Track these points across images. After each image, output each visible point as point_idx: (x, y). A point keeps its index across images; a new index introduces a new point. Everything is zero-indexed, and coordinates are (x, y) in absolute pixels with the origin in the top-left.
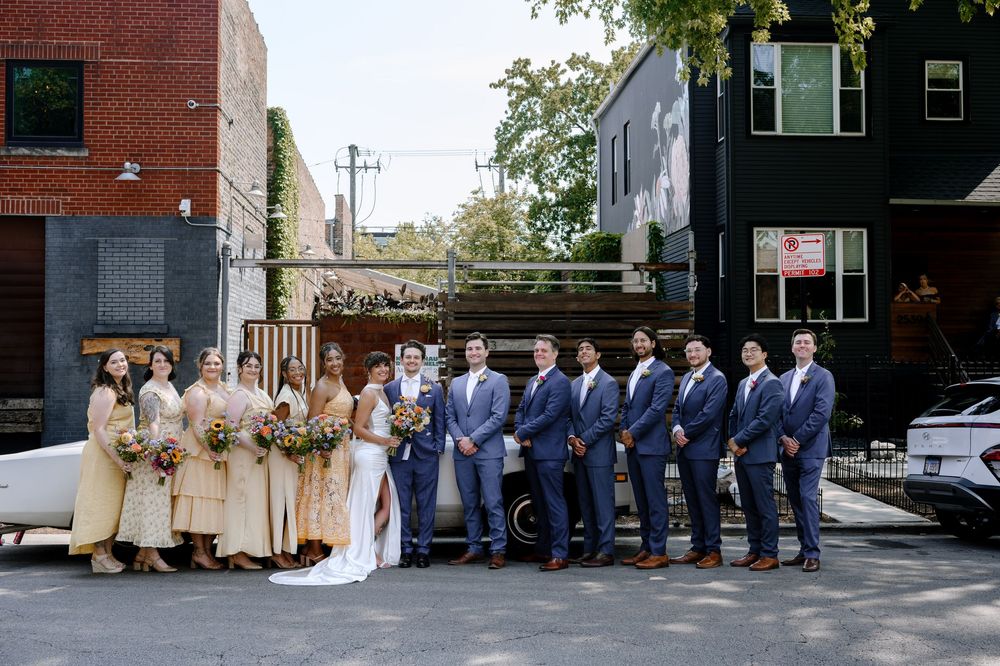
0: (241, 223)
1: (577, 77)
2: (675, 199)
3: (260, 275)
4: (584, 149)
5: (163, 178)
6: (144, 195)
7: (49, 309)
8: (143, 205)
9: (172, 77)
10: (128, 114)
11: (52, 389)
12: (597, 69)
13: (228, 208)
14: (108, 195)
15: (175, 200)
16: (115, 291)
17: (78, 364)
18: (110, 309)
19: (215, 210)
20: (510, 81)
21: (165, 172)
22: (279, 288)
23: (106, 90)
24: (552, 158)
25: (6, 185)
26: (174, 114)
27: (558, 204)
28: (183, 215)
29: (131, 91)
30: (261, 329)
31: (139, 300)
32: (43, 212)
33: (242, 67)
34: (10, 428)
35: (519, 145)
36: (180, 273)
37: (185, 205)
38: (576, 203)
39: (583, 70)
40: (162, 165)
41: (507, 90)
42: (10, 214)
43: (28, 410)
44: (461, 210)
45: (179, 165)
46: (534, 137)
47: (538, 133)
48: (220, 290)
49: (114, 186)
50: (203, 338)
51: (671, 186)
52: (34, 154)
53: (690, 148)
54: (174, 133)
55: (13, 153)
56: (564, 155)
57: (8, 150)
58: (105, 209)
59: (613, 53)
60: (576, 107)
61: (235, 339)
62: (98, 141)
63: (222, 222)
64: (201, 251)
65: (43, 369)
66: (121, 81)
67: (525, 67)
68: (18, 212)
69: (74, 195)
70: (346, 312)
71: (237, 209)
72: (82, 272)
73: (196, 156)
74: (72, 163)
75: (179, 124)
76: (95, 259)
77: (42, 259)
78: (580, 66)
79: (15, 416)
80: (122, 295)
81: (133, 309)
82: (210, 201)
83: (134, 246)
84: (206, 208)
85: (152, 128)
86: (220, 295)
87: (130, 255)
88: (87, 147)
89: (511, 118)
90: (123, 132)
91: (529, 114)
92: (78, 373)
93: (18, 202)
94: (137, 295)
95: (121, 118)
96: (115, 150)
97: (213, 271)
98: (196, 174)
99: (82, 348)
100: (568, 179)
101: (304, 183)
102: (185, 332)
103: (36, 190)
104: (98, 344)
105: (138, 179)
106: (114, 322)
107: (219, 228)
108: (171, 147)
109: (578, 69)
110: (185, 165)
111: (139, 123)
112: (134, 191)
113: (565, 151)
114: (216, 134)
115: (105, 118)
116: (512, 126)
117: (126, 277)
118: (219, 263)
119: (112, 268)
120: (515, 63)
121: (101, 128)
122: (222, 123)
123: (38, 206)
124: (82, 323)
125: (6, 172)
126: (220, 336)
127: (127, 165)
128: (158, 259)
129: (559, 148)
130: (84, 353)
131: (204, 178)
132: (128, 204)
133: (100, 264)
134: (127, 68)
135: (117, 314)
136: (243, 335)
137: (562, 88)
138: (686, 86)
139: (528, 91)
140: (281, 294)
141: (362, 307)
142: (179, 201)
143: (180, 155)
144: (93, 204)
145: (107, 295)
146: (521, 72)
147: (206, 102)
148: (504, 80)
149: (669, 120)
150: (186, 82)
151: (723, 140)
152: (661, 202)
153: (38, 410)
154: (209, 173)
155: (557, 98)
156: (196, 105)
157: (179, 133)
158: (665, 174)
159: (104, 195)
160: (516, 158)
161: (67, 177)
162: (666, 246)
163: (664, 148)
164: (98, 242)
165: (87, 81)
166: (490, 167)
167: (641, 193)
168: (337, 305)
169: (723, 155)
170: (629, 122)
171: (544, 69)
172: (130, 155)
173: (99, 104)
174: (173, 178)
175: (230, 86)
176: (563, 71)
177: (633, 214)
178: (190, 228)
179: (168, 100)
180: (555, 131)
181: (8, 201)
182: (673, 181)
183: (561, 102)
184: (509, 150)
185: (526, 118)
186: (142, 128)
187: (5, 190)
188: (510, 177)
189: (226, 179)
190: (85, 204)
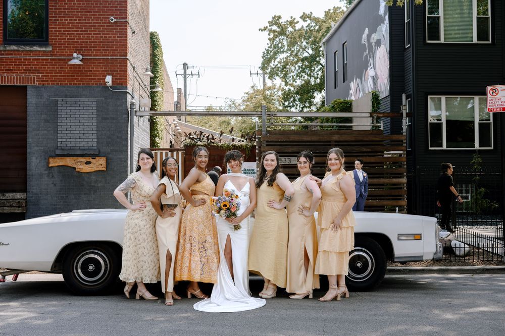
0: (138, 92)
1: (307, 25)
2: (379, 82)
3: (148, 125)
4: (310, 63)
5: (96, 63)
6: (84, 73)
7: (30, 140)
8: (84, 79)
9: (100, 4)
10: (75, 26)
11: (31, 187)
12: (317, 20)
13: (132, 82)
14: (64, 73)
15: (103, 76)
16: (68, 129)
17: (46, 172)
18: (65, 140)
19: (126, 82)
20: (270, 27)
21: (97, 60)
22: (156, 133)
23: (62, 12)
24: (293, 68)
25: (4, 67)
26: (102, 26)
27: (297, 93)
28: (107, 84)
29: (76, 12)
31: (82, 135)
32: (25, 83)
33: (138, 3)
34: (7, 210)
35: (274, 62)
36: (106, 119)
37: (109, 79)
38: (305, 93)
39: (309, 22)
40: (95, 55)
41: (268, 32)
42: (6, 84)
43: (17, 199)
44: (246, 95)
45: (105, 55)
46: (282, 58)
47: (284, 55)
48: (129, 129)
49: (67, 68)
50: (120, 157)
51: (376, 75)
52: (20, 49)
53: (389, 51)
54: (102, 37)
55: (8, 48)
56: (299, 67)
57: (5, 47)
58: (61, 81)
59: (325, 12)
60: (306, 41)
62: (58, 42)
63: (129, 90)
64: (118, 106)
65: (26, 175)
66: (71, 6)
67: (278, 20)
68: (11, 83)
69: (44, 73)
70: (199, 143)
71: (136, 83)
72: (49, 118)
73: (115, 50)
74: (42, 55)
75: (104, 31)
76: (56, 111)
77: (25, 112)
78: (307, 19)
79: (10, 203)
80: (72, 132)
81: (78, 140)
82: (123, 76)
83: (79, 103)
84: (121, 81)
85: (89, 34)
86: (129, 132)
87: (77, 108)
88: (51, 45)
89: (270, 47)
90: (72, 36)
91: (280, 45)
92: (46, 178)
93: (11, 77)
94: (81, 132)
95: (70, 28)
96: (67, 47)
97: (125, 118)
98: (116, 60)
99: (49, 163)
100: (301, 79)
101: (166, 78)
102: (109, 154)
103: (21, 70)
104: (58, 161)
105: (81, 63)
106: (68, 148)
107: (128, 93)
108: (100, 45)
109: (306, 21)
110: (108, 55)
111: (81, 31)
112: (79, 71)
113: (300, 64)
114: (126, 37)
115: (61, 28)
116: (271, 51)
117: (74, 121)
118: (129, 114)
119: (66, 116)
120: (273, 18)
121: (59, 34)
122: (129, 32)
123: (23, 80)
124: (48, 148)
125: (3, 60)
126: (129, 156)
127: (75, 55)
128: (92, 111)
129: (296, 63)
130: (50, 166)
131: (119, 63)
132: (75, 79)
133: (59, 113)
135: (69, 143)
137: (299, 30)
138: (387, 17)
139: (279, 33)
140: (157, 136)
141: (208, 140)
142: (106, 76)
143: (106, 50)
144: (54, 79)
145: (63, 132)
146: (276, 22)
147: (120, 18)
148: (267, 27)
149: (375, 37)
150: (108, 7)
151: (410, 47)
152: (369, 84)
153: (23, 199)
154: (122, 60)
155: (297, 36)
156: (114, 20)
157: (105, 37)
158: (371, 68)
159: (61, 73)
160: (273, 69)
161: (40, 62)
162: (382, 105)
163: (371, 53)
164: (57, 101)
165: (51, 6)
166: (258, 74)
167: (355, 80)
168: (194, 139)
169: (409, 55)
170: (346, 42)
171: (287, 21)
172: (76, 50)
173: (58, 20)
174: (101, 63)
175: (133, 11)
176: (298, 22)
177: (349, 92)
178: (111, 92)
179: (98, 18)
180: (294, 54)
181: (5, 77)
182: (377, 71)
183: (299, 38)
184: (269, 64)
185: (278, 47)
186: (83, 34)
187: (3, 70)
188: (269, 78)
189: (131, 65)
190: (50, 79)
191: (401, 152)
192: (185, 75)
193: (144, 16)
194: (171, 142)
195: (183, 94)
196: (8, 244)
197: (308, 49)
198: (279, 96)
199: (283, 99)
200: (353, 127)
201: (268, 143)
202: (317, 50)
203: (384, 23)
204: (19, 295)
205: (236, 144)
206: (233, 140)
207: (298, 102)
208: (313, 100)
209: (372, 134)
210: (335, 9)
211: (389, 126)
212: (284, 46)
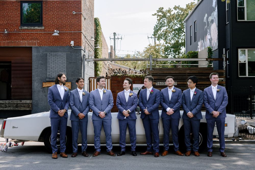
0: (88, 49)
1: (177, 12)
2: (213, 42)
3: (93, 65)
4: (179, 32)
5: (66, 35)
6: (60, 40)
7: (33, 74)
8: (60, 43)
9: (68, 5)
10: (55, 16)
11: (34, 97)
12: (182, 9)
13: (84, 44)
14: (50, 40)
15: (69, 41)
16: (52, 68)
17: (42, 90)
18: (51, 74)
19: (81, 44)
20: (158, 14)
21: (66, 33)
22: (98, 69)
23: (49, 9)
24: (170, 35)
26: (69, 16)
27: (172, 47)
28: (72, 45)
29: (56, 9)
30: (94, 80)
32: (31, 45)
33: (88, 4)
35: (160, 31)
36: (71, 63)
37: (72, 43)
38: (176, 47)
39: (178, 10)
40: (65, 31)
41: (157, 16)
42: (22, 46)
43: (28, 103)
44: (146, 49)
45: (70, 31)
46: (164, 29)
47: (165, 28)
48: (83, 68)
49: (52, 37)
51: (211, 38)
52: (29, 28)
53: (218, 26)
54: (69, 21)
55: (23, 28)
56: (173, 34)
57: (21, 27)
58: (49, 44)
59: (186, 5)
60: (176, 20)
61: (87, 83)
62: (47, 24)
63: (83, 48)
64: (77, 56)
65: (32, 91)
66: (53, 6)
67: (162, 10)
68: (24, 46)
69: (40, 40)
70: (118, 74)
71: (87, 45)
72: (43, 63)
73: (75, 28)
74: (39, 31)
75: (70, 19)
76: (46, 59)
77: (31, 60)
78: (177, 9)
79: (24, 105)
80: (54, 70)
82: (79, 41)
83: (58, 55)
84: (78, 43)
85: (62, 20)
86: (83, 69)
87: (56, 58)
88: (44, 26)
89: (158, 24)
90: (54, 22)
91: (163, 23)
92: (42, 93)
93: (24, 42)
94: (58, 70)
95: (53, 17)
96: (52, 27)
97: (80, 62)
98: (76, 33)
99: (43, 85)
100: (174, 40)
101: (103, 41)
102: (72, 80)
103: (29, 39)
104: (47, 84)
105: (58, 35)
106: (52, 78)
107: (82, 50)
108: (68, 25)
109: (177, 10)
110: (72, 31)
111: (59, 19)
112: (58, 39)
113: (173, 32)
114: (81, 21)
115: (49, 17)
116: (158, 26)
117: (55, 64)
118: (82, 60)
119: (51, 62)
120: (159, 9)
121: (48, 20)
122: (83, 19)
124: (43, 78)
125: (21, 34)
127: (55, 31)
128: (64, 59)
129: (171, 32)
130: (43, 86)
131: (77, 35)
132: (56, 43)
133: (48, 60)
134: (55, 2)
135: (53, 75)
136: (89, 82)
137: (172, 15)
138: (216, 8)
139: (163, 16)
140: (98, 71)
141: (123, 73)
142: (71, 41)
143: (71, 28)
144: (46, 43)
145: (50, 70)
146: (161, 11)
147: (78, 12)
148: (156, 13)
149: (210, 18)
150: (72, 6)
151: (229, 23)
152: (207, 43)
153: (30, 103)
154: (79, 33)
155: (171, 18)
156: (75, 13)
157: (70, 21)
158: (209, 35)
159: (49, 40)
160: (159, 35)
161: (38, 35)
162: (213, 54)
163: (208, 27)
164: (47, 54)
165: (44, 7)
166: (152, 38)
167: (200, 41)
168: (116, 73)
169: (228, 27)
170: (196, 21)
171: (167, 10)
172: (56, 28)
173: (47, 13)
174: (68, 35)
175: (85, 8)
176: (172, 11)
177: (197, 47)
178: (74, 49)
179: (67, 12)
180: (170, 27)
181: (21, 42)
182: (212, 37)
183: (173, 19)
184: (157, 33)
185: (162, 24)
186: (59, 20)
187: (21, 39)
188: (157, 40)
189: (84, 35)
190: (43, 43)
191: (223, 79)
192: (114, 39)
193: (91, 10)
194: (107, 73)
195: (113, 48)
196: (17, 128)
197: (178, 24)
198: (163, 49)
199: (164, 51)
200: (199, 66)
201: (153, 75)
202: (182, 25)
203: (215, 11)
204: (23, 153)
205: (137, 75)
206: (136, 73)
207: (173, 52)
208: (180, 51)
209: (207, 69)
210: (192, 3)
211: (218, 65)
212: (165, 23)
